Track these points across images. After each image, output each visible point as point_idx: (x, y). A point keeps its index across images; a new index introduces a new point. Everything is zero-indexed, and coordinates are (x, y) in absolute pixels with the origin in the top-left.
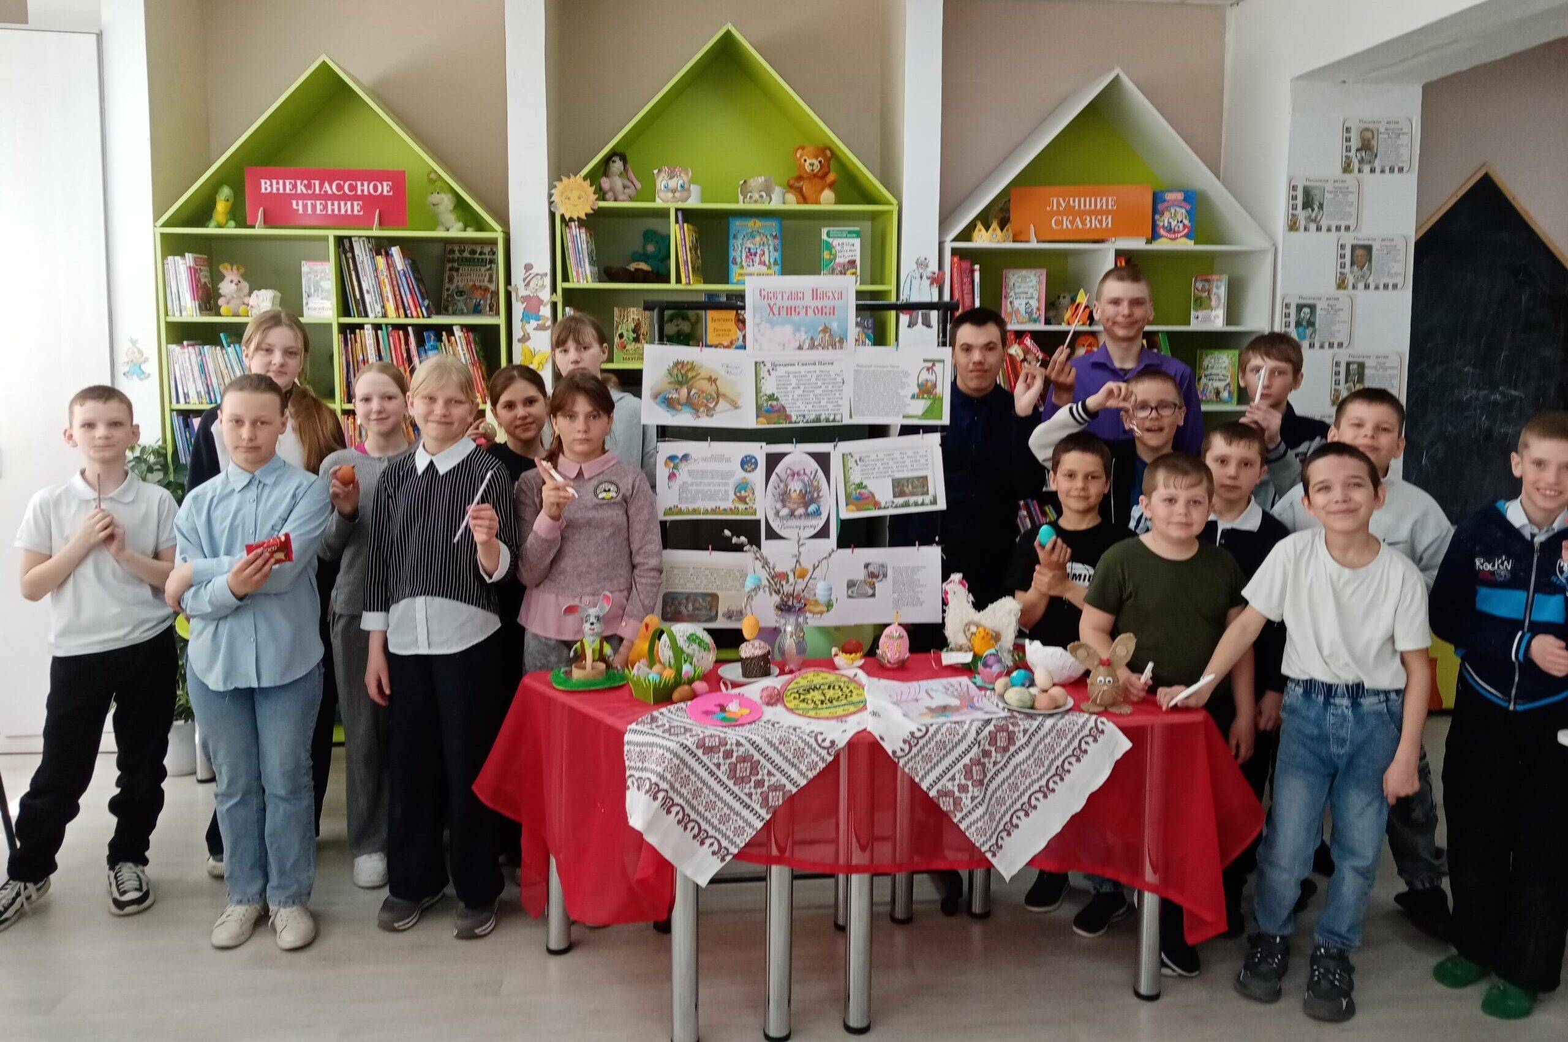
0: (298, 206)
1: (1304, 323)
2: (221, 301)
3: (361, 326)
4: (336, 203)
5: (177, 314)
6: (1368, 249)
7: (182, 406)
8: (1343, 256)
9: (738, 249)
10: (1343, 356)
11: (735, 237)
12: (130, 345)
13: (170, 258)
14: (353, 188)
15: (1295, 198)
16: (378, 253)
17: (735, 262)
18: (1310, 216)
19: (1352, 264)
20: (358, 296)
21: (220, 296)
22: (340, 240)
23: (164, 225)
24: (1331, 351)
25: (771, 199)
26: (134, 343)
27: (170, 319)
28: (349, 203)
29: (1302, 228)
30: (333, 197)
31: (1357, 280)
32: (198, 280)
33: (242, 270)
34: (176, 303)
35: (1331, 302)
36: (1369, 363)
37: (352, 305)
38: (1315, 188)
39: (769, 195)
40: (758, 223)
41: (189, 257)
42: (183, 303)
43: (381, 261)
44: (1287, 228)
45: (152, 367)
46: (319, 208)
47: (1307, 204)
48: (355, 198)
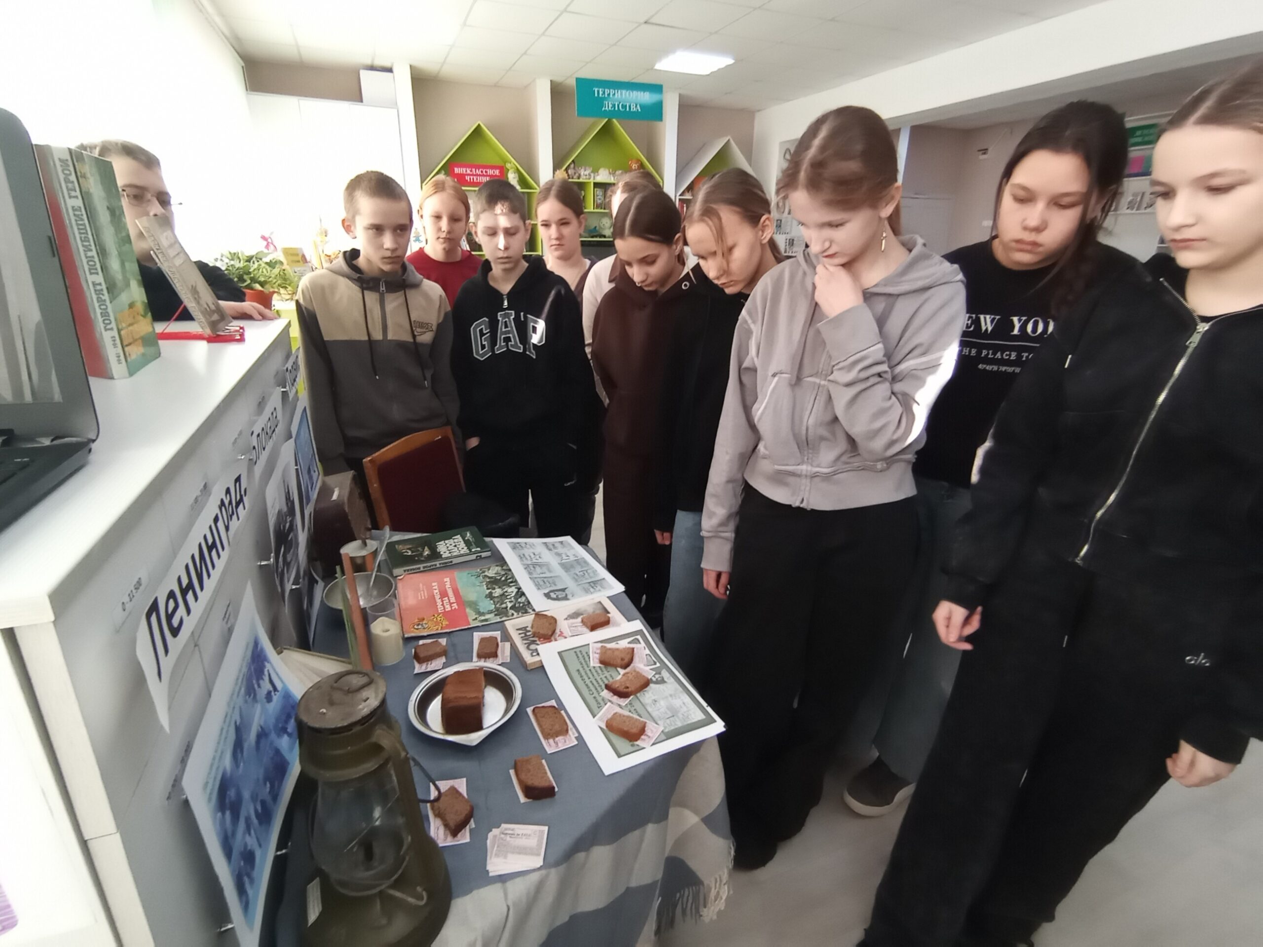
0: (468, 178)
10: (789, 237)
14: (486, 172)
30: (480, 175)
36: (795, 239)
46: (475, 179)
48: (487, 176)
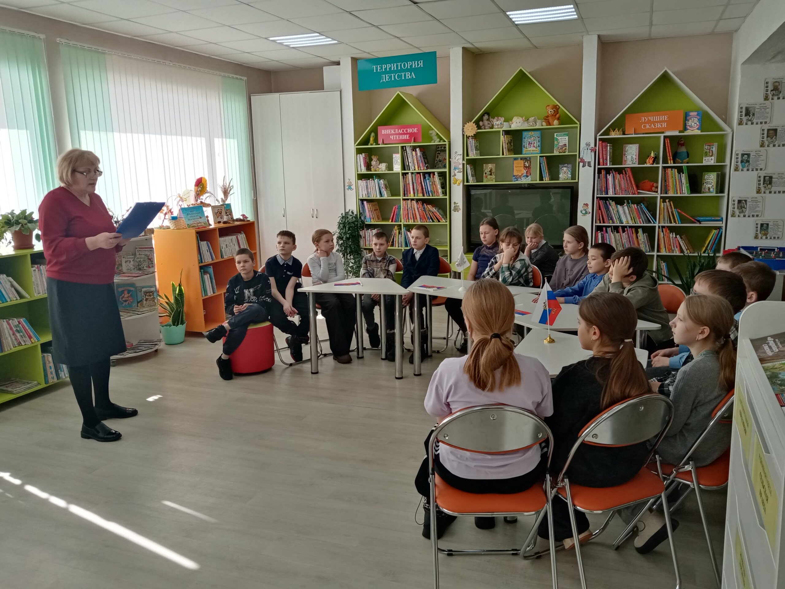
0: (392, 137)
1: (745, 161)
2: (372, 167)
3: (408, 173)
4: (402, 136)
5: (360, 171)
6: (775, 130)
7: (361, 197)
9: (525, 142)
11: (525, 138)
12: (348, 181)
13: (358, 155)
14: (407, 131)
16: (413, 151)
17: (524, 147)
18: (748, 119)
19: (767, 137)
20: (407, 164)
21: (371, 165)
22: (402, 147)
23: (357, 146)
24: (757, 172)
25: (536, 125)
26: (349, 180)
27: (358, 173)
28: (406, 136)
29: (745, 123)
30: (401, 134)
31: (770, 143)
32: (366, 161)
33: (378, 157)
34: (360, 168)
35: (757, 153)
36: (774, 176)
37: (406, 167)
38: (751, 107)
39: (536, 123)
40: (532, 133)
41: (363, 154)
42: (362, 168)
43: (414, 153)
44: (738, 124)
45: (353, 187)
46: (397, 137)
47: (747, 113)
48: (407, 134)
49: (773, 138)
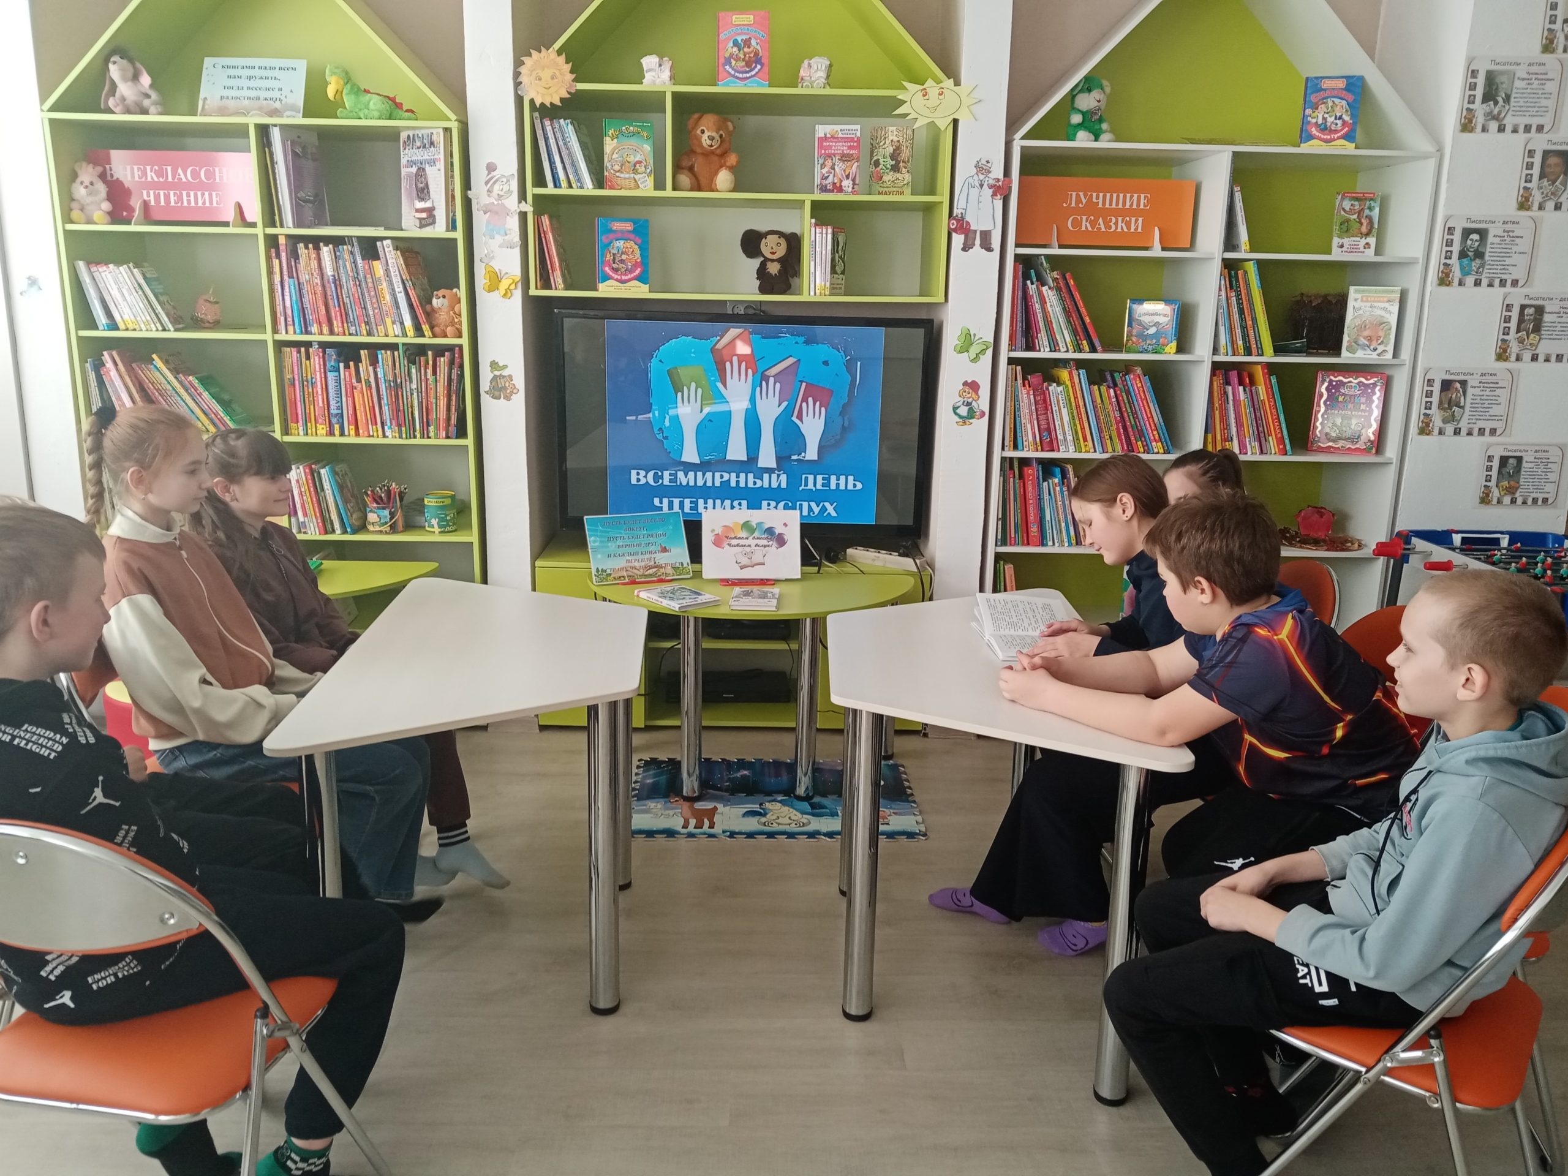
1: (1471, 254)
8: (1530, 166)
10: (1517, 297)
15: (1473, 87)
18: (1491, 112)
19: (1542, 176)
22: (262, 130)
23: (52, 109)
24: (1503, 290)
29: (1479, 128)
31: (1546, 198)
35: (1508, 227)
36: (1550, 307)
38: (1502, 73)
44: (1459, 127)
47: (1489, 96)
49: (1557, 183)
